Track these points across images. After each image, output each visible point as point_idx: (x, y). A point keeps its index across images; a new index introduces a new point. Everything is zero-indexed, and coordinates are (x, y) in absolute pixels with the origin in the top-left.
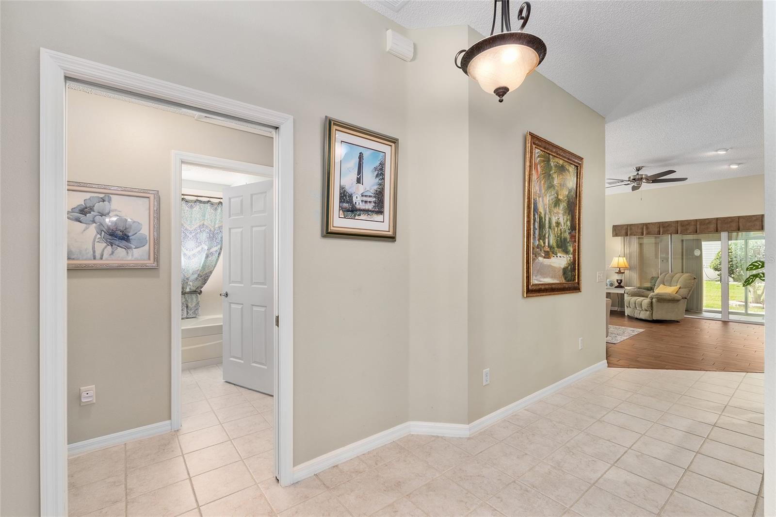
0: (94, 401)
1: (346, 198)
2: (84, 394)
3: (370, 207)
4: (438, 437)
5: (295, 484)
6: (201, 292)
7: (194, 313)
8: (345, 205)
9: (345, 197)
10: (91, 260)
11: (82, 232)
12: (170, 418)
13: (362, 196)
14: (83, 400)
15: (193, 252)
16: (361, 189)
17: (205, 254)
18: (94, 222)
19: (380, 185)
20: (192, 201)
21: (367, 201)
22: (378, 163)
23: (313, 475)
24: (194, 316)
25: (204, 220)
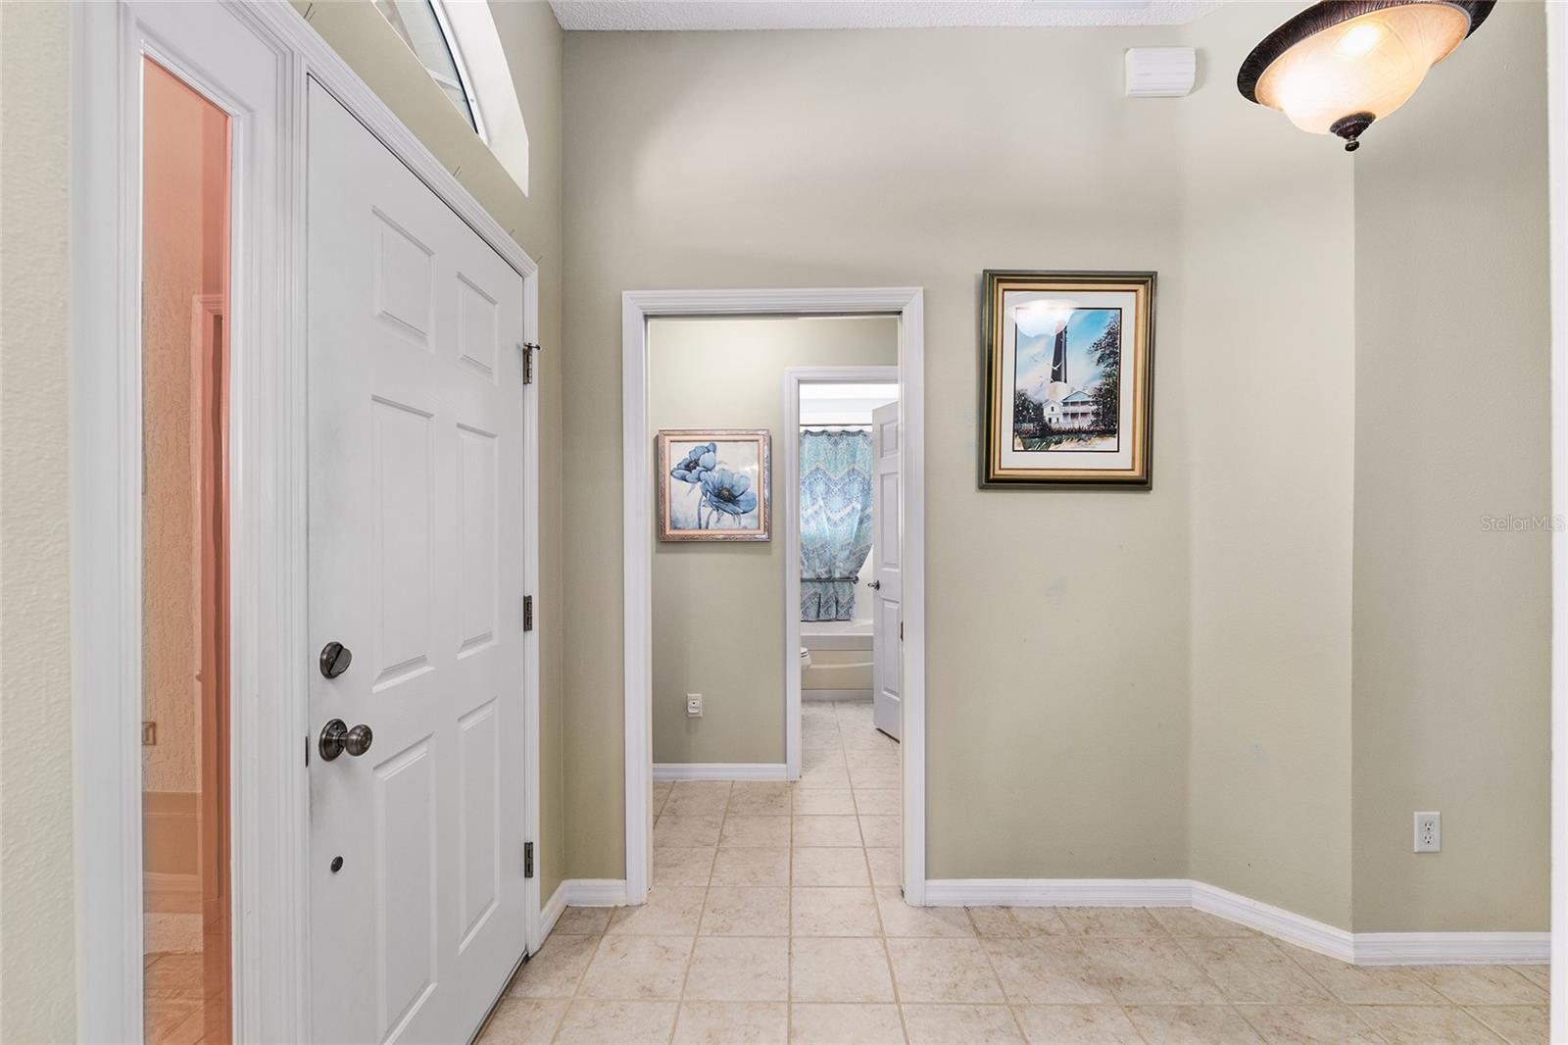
0: (701, 714)
1: (1028, 412)
2: (690, 703)
3: (1084, 423)
4: (1261, 934)
5: (928, 908)
6: (857, 579)
7: (847, 612)
8: (1028, 426)
9: (1027, 410)
10: (695, 529)
11: (688, 494)
12: (786, 762)
13: (1066, 404)
14: (690, 711)
15: (839, 515)
16: (1062, 390)
17: (858, 518)
18: (699, 479)
19: (1109, 376)
20: (836, 433)
21: (1077, 414)
22: (1102, 334)
23: (962, 906)
24: (847, 617)
25: (855, 463)
